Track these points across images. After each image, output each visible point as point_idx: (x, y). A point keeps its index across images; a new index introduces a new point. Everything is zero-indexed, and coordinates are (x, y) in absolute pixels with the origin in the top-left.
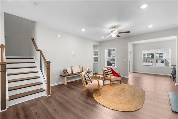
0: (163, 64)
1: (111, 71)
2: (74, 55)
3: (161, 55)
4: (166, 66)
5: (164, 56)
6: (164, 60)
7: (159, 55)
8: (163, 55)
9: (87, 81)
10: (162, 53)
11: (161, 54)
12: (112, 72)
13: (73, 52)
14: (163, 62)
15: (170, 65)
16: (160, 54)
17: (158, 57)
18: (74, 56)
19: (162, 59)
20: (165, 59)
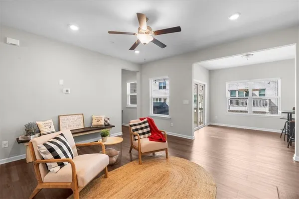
0: (266, 109)
1: (146, 127)
2: (67, 91)
3: (262, 93)
4: (272, 113)
5: (269, 94)
6: (268, 101)
7: (259, 93)
8: (266, 92)
9: (48, 164)
10: (264, 90)
11: (262, 91)
12: (149, 129)
13: (61, 82)
14: (265, 105)
15: (280, 112)
16: (260, 90)
17: (258, 95)
18: (65, 92)
19: (264, 100)
20: (270, 100)
